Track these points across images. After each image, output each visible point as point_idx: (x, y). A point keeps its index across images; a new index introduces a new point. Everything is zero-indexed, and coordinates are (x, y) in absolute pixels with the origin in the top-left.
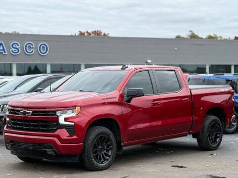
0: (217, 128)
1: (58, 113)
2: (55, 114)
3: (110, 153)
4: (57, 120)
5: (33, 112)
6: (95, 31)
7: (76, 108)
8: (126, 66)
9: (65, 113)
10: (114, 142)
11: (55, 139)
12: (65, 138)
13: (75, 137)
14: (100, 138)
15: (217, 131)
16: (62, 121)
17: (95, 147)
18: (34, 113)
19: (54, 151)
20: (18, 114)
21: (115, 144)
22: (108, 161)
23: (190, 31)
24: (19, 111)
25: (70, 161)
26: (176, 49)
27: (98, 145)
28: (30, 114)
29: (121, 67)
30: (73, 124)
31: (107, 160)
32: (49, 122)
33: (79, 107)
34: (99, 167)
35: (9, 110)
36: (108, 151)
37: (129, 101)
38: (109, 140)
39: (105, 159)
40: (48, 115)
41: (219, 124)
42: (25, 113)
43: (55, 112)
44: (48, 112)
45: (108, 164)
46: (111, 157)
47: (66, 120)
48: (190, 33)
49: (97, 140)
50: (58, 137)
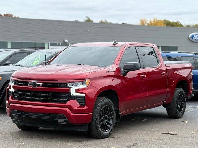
0: (182, 98)
1: (69, 85)
2: (66, 86)
3: (111, 122)
4: (68, 91)
5: (44, 83)
6: (7, 14)
7: (87, 80)
8: (117, 42)
9: (76, 85)
10: (114, 112)
11: (67, 109)
12: (76, 108)
13: (85, 107)
14: (104, 109)
15: (182, 101)
16: (73, 92)
17: (101, 117)
18: (44, 85)
19: (65, 121)
20: (27, 85)
21: (115, 114)
22: (110, 130)
23: (87, 17)
24: (28, 82)
25: (79, 130)
26: (88, 31)
27: (103, 114)
28: (41, 86)
29: (113, 43)
30: (84, 95)
31: (109, 128)
32: (60, 93)
33: (89, 80)
34: (104, 136)
35: (15, 81)
36: (109, 120)
37: (125, 74)
38: (111, 110)
39: (108, 128)
40: (59, 87)
41: (184, 96)
42: (35, 85)
43: (66, 84)
44: (60, 83)
45: (110, 131)
46: (112, 125)
47: (77, 91)
48: (87, 19)
49: (102, 110)
50: (70, 107)
